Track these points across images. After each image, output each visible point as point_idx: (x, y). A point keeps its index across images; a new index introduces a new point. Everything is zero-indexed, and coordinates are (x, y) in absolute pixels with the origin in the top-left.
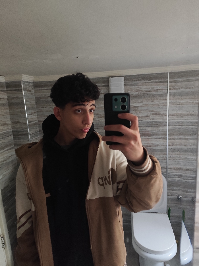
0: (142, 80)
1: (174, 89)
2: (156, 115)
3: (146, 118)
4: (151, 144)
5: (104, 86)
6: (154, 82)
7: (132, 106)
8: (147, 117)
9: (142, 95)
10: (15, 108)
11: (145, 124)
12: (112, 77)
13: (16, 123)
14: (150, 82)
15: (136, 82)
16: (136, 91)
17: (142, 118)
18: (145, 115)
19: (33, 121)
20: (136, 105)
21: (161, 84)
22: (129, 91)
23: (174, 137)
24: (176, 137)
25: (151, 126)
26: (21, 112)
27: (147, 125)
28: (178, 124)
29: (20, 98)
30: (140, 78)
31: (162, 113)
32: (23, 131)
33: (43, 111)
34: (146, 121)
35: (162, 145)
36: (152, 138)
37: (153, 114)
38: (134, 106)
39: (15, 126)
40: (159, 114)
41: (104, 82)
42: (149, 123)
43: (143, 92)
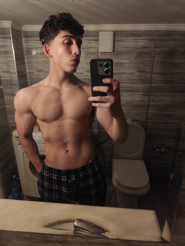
0: (131, 37)
1: (160, 48)
2: (141, 72)
3: (132, 75)
4: (134, 100)
5: (93, 40)
6: (142, 39)
7: (119, 62)
8: (133, 74)
9: (130, 51)
10: (4, 57)
11: (130, 80)
12: (101, 31)
13: (6, 72)
14: (138, 39)
15: (125, 38)
16: (124, 47)
17: (128, 74)
18: (130, 72)
19: (22, 72)
20: (123, 61)
21: (149, 41)
22: (118, 47)
23: (155, 94)
24: (157, 94)
25: (136, 83)
26: (10, 61)
27: (131, 82)
28: (160, 82)
29: (8, 46)
30: (129, 35)
31: (146, 70)
32: (13, 81)
33: (32, 63)
34: (132, 77)
35: (143, 101)
36: (136, 94)
37: (138, 72)
38: (122, 63)
39: (5, 76)
40: (144, 71)
41: (94, 36)
42: (134, 80)
43: (131, 49)
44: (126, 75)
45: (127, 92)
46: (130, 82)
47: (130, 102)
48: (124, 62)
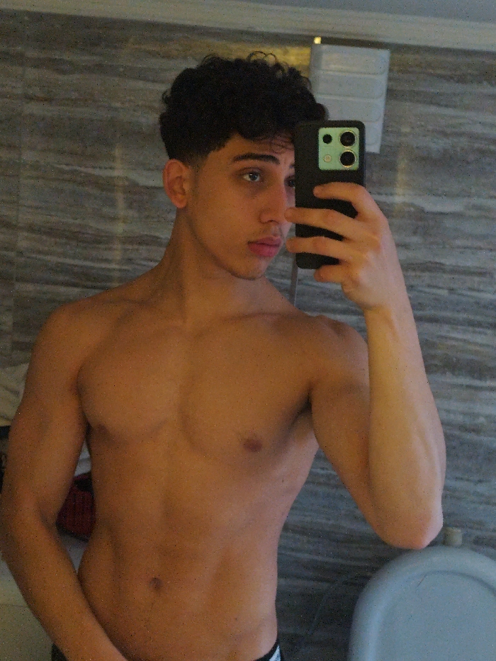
0: (480, 82)
3: (476, 279)
4: (482, 420)
7: (411, 205)
8: (482, 274)
9: (471, 157)
11: (465, 310)
15: (447, 87)
16: (445, 135)
17: (456, 276)
18: (470, 262)
20: (431, 205)
22: (408, 130)
27: (472, 317)
30: (472, 71)
36: (491, 389)
38: (422, 210)
42: (485, 307)
43: (476, 145)
44: (445, 276)
45: (444, 373)
46: (465, 316)
47: (457, 433)
48: (439, 208)
